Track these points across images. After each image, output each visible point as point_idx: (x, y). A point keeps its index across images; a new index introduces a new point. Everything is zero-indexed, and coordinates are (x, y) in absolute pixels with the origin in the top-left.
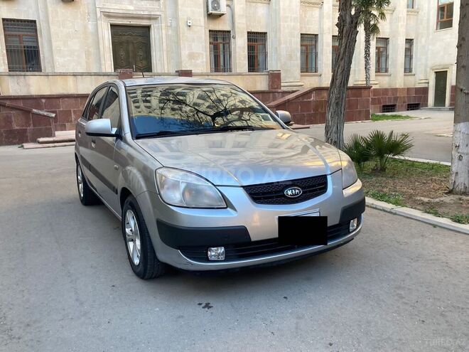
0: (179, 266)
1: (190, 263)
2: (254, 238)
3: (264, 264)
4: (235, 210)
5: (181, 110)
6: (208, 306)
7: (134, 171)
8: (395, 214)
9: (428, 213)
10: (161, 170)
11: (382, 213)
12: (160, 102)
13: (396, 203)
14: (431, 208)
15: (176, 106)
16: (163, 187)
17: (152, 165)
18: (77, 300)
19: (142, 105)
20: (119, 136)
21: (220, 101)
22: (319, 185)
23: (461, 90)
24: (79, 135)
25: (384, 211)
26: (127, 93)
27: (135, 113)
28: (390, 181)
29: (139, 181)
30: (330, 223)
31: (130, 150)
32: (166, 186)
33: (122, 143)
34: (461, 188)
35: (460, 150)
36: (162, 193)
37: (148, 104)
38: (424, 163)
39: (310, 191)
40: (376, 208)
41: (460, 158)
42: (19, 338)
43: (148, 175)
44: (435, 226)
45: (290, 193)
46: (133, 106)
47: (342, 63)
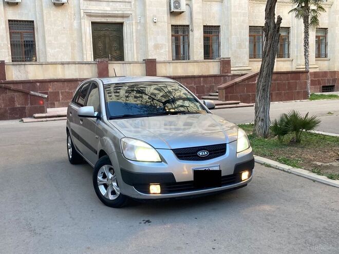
0: (133, 196)
1: (139, 194)
2: (178, 180)
4: (166, 163)
5: (141, 97)
6: (148, 221)
7: (108, 140)
8: (290, 173)
9: (314, 172)
10: (123, 140)
11: (282, 172)
12: (126, 93)
13: (294, 166)
14: (318, 170)
16: (124, 149)
17: (119, 136)
18: (71, 217)
19: (113, 95)
20: (99, 117)
24: (71, 115)
25: (284, 171)
26: (104, 88)
27: (109, 100)
28: (300, 151)
29: (111, 146)
31: (106, 127)
32: (126, 149)
33: (101, 122)
36: (124, 152)
37: (117, 94)
39: (215, 153)
40: (279, 169)
42: (40, 234)
43: (116, 142)
44: (314, 181)
45: (201, 154)
46: (107, 95)
47: (267, 59)
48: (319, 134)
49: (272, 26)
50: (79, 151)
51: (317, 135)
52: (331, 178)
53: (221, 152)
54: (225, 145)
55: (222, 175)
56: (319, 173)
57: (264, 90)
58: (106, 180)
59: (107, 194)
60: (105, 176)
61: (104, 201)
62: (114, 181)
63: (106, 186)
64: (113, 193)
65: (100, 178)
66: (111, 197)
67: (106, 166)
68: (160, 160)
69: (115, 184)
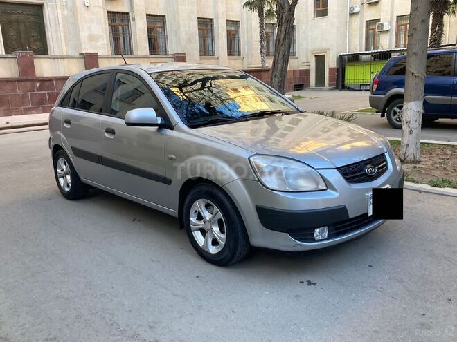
1: (299, 244)
4: (336, 191)
16: (262, 174)
22: (382, 162)
23: (413, 73)
32: (265, 174)
34: (411, 157)
35: (410, 125)
41: (411, 132)
54: (384, 155)
58: (202, 223)
60: (200, 218)
63: (203, 232)
65: (193, 219)
67: (200, 200)
68: (325, 188)
69: (216, 229)
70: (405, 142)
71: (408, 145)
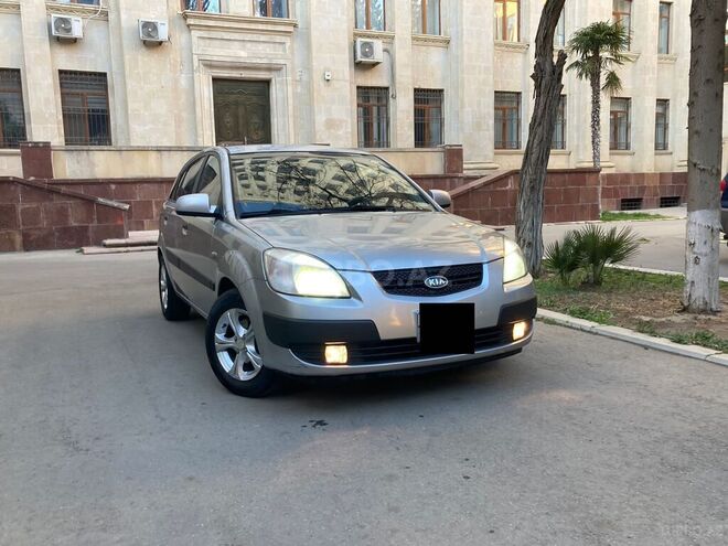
0: (289, 371)
1: (303, 365)
2: (384, 335)
3: (391, 371)
4: (360, 299)
6: (321, 423)
7: (237, 257)
8: (596, 334)
9: (642, 332)
10: (269, 253)
11: (580, 333)
12: (278, 181)
13: (601, 322)
14: (650, 328)
15: (301, 188)
16: (271, 272)
17: (261, 246)
19: (252, 182)
20: (219, 216)
21: (362, 183)
22: (471, 275)
23: (695, 165)
25: (582, 330)
26: (232, 165)
27: (242, 196)
28: (604, 298)
29: (243, 269)
30: (478, 324)
31: (235, 233)
32: (275, 271)
33: (224, 225)
34: (700, 303)
35: (695, 250)
36: (270, 278)
37: (261, 183)
38: (660, 275)
39: (459, 282)
40: (571, 327)
41: (697, 261)
42: (87, 450)
43: (255, 259)
44: (646, 348)
45: (431, 282)
46: (238, 184)
47: (540, 130)
48: (633, 271)
49: (548, 68)
50: (181, 292)
51: (628, 273)
52: (679, 341)
53: (473, 280)
54: (480, 266)
55: (476, 327)
56: (653, 334)
57: (533, 188)
58: (232, 340)
59: (235, 369)
60: (230, 333)
61: (229, 384)
62: (249, 342)
63: (232, 353)
64: (248, 367)
65: (220, 336)
66: (243, 376)
67: (233, 310)
68: (348, 295)
69: (251, 348)
70: (689, 277)
71: (693, 282)
